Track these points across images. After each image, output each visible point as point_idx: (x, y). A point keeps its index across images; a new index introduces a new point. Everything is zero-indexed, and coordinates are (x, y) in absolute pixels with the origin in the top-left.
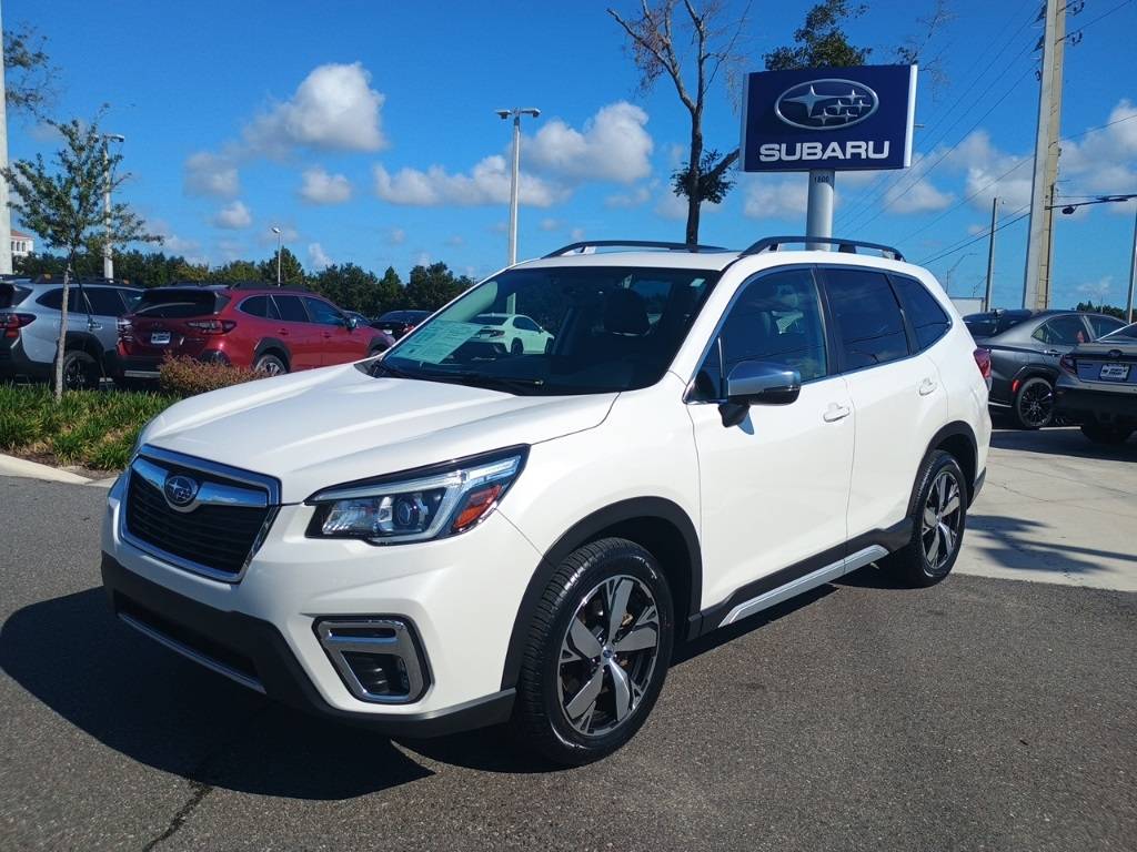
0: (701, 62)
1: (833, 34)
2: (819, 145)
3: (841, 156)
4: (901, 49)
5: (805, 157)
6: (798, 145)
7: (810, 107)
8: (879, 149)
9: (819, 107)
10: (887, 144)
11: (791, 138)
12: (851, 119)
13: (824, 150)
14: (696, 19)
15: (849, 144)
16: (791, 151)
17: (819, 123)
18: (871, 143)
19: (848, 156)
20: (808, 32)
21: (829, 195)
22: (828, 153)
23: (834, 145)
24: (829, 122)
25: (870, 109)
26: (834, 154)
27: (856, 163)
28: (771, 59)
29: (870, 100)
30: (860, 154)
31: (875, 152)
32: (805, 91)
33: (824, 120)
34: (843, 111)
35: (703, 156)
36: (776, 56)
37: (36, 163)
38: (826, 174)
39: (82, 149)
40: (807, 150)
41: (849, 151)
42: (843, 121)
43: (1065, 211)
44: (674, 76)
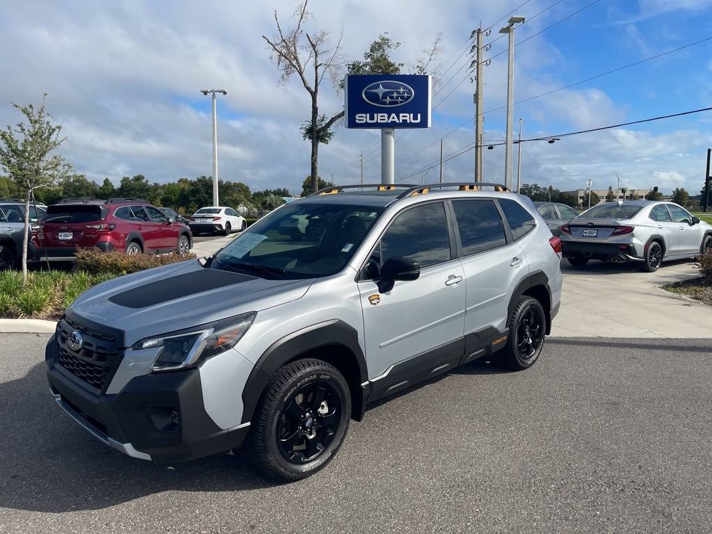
0: (316, 68)
1: (382, 55)
2: (386, 115)
3: (398, 121)
4: (418, 66)
5: (379, 121)
6: (375, 115)
7: (381, 95)
8: (415, 118)
9: (385, 95)
10: (419, 115)
11: (372, 111)
12: (401, 102)
13: (389, 118)
14: (313, 45)
15: (401, 115)
16: (372, 118)
17: (385, 103)
18: (412, 115)
19: (401, 121)
20: (371, 55)
21: (392, 141)
22: (391, 119)
23: (393, 115)
24: (391, 103)
25: (410, 97)
26: (393, 120)
27: (405, 125)
28: (351, 67)
29: (410, 92)
30: (406, 120)
31: (414, 119)
32: (377, 87)
33: (388, 102)
34: (397, 98)
35: (318, 118)
36: (354, 65)
37: (8, 131)
38: (390, 130)
39: (36, 122)
40: (380, 118)
41: (401, 118)
42: (397, 103)
43: (489, 148)
44: (301, 74)
